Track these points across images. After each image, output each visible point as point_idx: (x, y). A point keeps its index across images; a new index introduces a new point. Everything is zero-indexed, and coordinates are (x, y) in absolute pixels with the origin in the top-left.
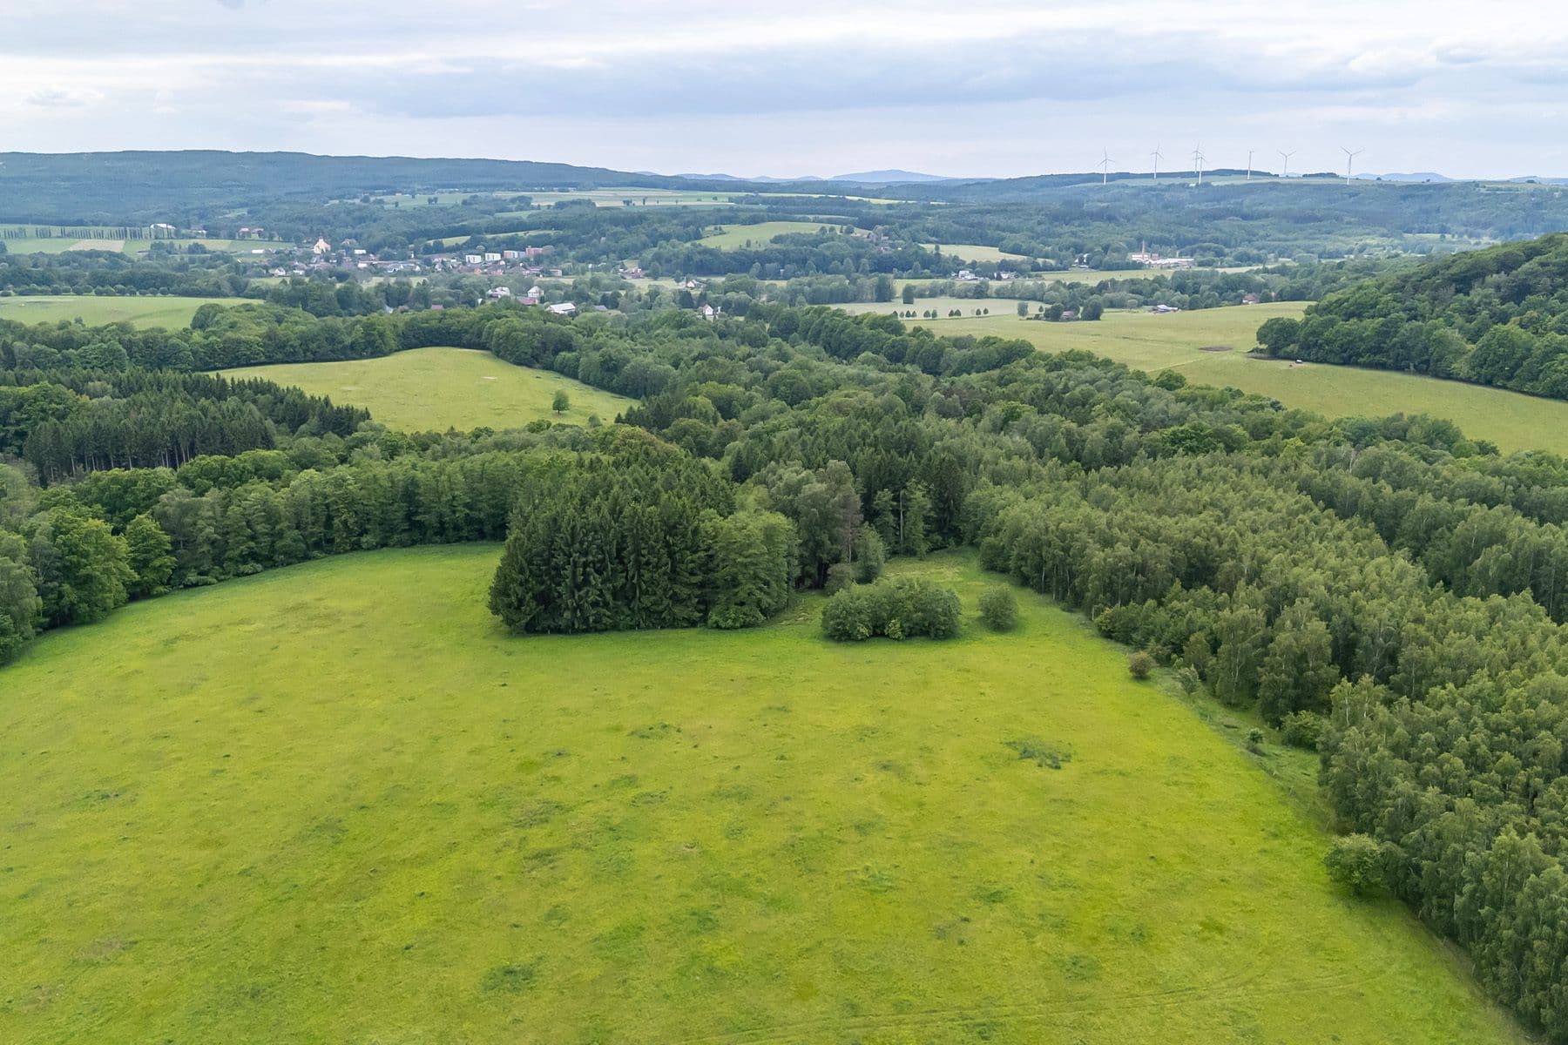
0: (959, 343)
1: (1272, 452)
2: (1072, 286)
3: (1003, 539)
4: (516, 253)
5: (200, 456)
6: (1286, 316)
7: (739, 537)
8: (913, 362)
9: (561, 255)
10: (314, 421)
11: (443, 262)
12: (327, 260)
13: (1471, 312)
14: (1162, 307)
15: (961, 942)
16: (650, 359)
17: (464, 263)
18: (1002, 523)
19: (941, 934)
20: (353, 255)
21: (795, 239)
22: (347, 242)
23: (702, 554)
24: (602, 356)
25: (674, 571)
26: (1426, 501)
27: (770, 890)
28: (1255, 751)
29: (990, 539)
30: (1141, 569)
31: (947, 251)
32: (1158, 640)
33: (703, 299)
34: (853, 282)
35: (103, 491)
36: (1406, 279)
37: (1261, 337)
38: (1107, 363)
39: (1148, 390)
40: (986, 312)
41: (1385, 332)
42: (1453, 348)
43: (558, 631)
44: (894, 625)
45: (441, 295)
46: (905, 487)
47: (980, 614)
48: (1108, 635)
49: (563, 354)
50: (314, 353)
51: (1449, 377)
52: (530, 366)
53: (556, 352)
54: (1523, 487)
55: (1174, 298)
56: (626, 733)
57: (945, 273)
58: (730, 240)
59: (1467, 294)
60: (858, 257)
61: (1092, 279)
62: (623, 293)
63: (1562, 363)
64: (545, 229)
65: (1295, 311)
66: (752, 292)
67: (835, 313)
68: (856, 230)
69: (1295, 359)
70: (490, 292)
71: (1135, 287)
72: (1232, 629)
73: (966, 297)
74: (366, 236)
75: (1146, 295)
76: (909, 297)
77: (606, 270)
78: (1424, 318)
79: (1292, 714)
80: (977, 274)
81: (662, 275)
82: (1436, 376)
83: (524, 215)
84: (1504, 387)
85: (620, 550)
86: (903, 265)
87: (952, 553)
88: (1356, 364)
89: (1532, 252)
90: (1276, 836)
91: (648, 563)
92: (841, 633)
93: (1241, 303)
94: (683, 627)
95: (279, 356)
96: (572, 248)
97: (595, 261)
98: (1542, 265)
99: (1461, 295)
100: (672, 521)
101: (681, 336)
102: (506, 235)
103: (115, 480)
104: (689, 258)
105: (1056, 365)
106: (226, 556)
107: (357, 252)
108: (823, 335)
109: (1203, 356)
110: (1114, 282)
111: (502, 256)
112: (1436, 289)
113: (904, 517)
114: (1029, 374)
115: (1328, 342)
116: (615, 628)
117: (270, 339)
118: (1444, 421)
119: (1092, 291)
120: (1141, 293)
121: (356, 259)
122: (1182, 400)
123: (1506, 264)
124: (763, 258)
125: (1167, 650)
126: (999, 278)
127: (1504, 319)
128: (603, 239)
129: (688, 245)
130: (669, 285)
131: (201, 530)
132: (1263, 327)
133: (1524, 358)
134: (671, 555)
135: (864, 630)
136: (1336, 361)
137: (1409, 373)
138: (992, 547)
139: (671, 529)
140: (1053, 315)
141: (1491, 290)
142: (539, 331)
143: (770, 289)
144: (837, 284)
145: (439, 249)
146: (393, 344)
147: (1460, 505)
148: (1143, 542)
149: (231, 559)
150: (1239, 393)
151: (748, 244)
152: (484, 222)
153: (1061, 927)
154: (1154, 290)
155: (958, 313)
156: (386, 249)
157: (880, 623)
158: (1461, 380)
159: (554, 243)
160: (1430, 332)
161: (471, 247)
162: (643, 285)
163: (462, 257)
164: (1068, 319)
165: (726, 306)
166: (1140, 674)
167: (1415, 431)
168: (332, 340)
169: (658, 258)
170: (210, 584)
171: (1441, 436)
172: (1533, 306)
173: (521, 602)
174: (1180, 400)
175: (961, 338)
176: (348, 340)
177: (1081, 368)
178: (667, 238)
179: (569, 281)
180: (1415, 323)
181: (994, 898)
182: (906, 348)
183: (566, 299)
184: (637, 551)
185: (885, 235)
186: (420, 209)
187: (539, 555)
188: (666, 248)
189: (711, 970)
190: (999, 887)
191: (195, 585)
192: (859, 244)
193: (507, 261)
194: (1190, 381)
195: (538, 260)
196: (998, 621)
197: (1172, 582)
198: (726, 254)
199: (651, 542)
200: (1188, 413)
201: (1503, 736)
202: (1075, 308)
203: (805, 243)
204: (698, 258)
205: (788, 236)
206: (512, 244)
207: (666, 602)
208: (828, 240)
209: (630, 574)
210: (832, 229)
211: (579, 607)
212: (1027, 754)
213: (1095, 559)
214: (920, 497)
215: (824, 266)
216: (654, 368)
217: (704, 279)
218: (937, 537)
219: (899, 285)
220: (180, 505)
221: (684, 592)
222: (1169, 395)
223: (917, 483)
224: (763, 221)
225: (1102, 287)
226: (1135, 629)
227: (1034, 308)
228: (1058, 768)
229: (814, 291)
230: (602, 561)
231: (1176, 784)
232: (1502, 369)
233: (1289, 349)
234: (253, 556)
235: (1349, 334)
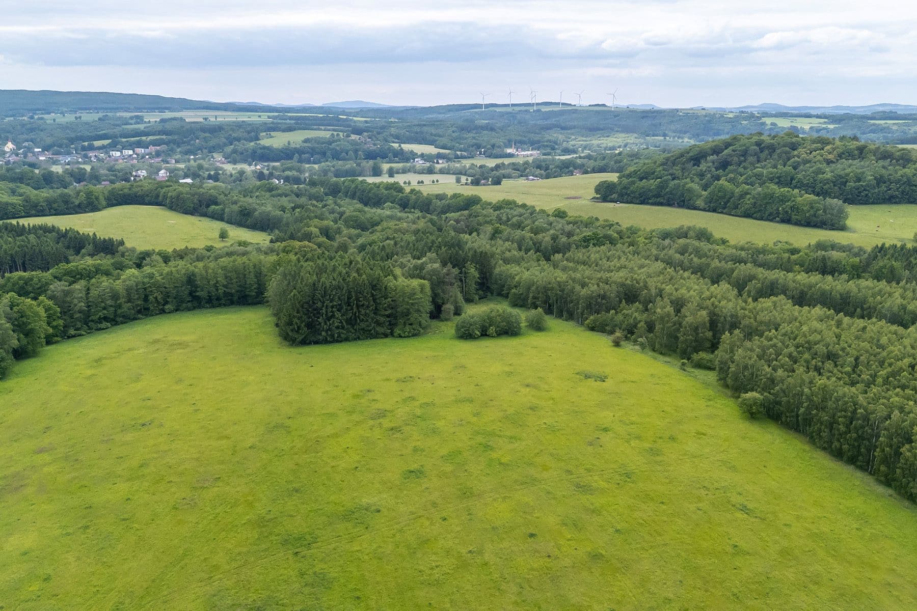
0: (440, 197)
1: (631, 244)
2: (481, 167)
3: (521, 290)
4: (143, 150)
5: (62, 264)
6: (610, 179)
7: (408, 290)
8: (414, 208)
9: (172, 150)
10: (90, 248)
11: (95, 156)
12: (17, 155)
13: (701, 175)
14: (531, 177)
15: (601, 446)
16: (269, 208)
17: (110, 156)
18: (519, 283)
19: (591, 444)
20: (33, 153)
21: (317, 140)
22: (26, 144)
23: (390, 299)
24: (240, 207)
25: (376, 309)
26: (716, 263)
27: (508, 434)
28: (684, 370)
29: (514, 290)
30: (604, 297)
31: (406, 147)
32: (620, 329)
33: (271, 175)
34: (359, 165)
35: (14, 285)
36: (667, 159)
37: (597, 190)
38: (524, 206)
39: (551, 219)
40: (437, 181)
41: (662, 187)
42: (695, 194)
43: (317, 343)
44: (492, 330)
45: (106, 175)
46: (464, 267)
47: (528, 324)
48: (592, 329)
49: (213, 207)
50: (55, 210)
51: (695, 208)
52: (192, 214)
53: (208, 206)
54: (755, 256)
55: (537, 173)
56: (394, 381)
57: (407, 160)
58: (278, 141)
59: (699, 166)
60: (356, 151)
61: (491, 163)
62: (221, 172)
63: (749, 200)
64: (159, 135)
65: (613, 177)
66: (299, 170)
67: (361, 182)
68: (352, 135)
69: (616, 202)
70: (134, 173)
71: (515, 167)
72: (662, 318)
73: (423, 173)
74: (38, 140)
75: (522, 171)
76: (391, 173)
77: (203, 159)
78: (678, 178)
79: (695, 354)
80: (425, 160)
81: (239, 162)
82: (689, 208)
83: (141, 127)
84: (722, 213)
85: (349, 298)
86: (383, 155)
87: (490, 300)
88: (648, 204)
89: (727, 145)
90: (710, 400)
91: (363, 305)
92: (466, 334)
93: (572, 175)
94: (382, 338)
95: (33, 212)
96: (179, 146)
97: (195, 154)
98: (733, 151)
99: (696, 167)
100: (374, 283)
101: (273, 196)
102: (136, 139)
103: (20, 278)
104: (254, 152)
105: (498, 207)
106: (90, 319)
107: (36, 150)
108: (358, 194)
109: (567, 202)
110: (503, 164)
111: (134, 152)
112: (683, 164)
113: (465, 282)
114: (484, 212)
115: (633, 192)
116: (347, 340)
117: (27, 202)
118: (704, 228)
119: (492, 169)
120: (519, 170)
121: (36, 155)
122: (570, 223)
123: (716, 151)
124: (300, 151)
125: (626, 332)
126: (438, 163)
127: (718, 178)
128: (197, 141)
129: (252, 144)
130: (248, 169)
131: (76, 305)
132: (599, 185)
133: (730, 198)
134: (374, 300)
135: (478, 333)
136: (637, 201)
137: (675, 207)
138: (515, 294)
139: (374, 287)
140: (476, 183)
141: (711, 164)
142: (196, 194)
143: (310, 170)
144: (350, 166)
145: (91, 148)
146: (104, 203)
147: (730, 265)
148: (601, 284)
149: (92, 321)
150: (597, 219)
151: (289, 143)
152: (117, 130)
153: (638, 438)
154: (525, 169)
155: (422, 182)
156: (56, 148)
157: (485, 328)
158: (701, 210)
159: (167, 144)
160: (684, 186)
161: (113, 146)
162: (229, 168)
163: (107, 153)
164: (484, 185)
165: (287, 179)
166: (617, 344)
167: (691, 233)
168: (66, 202)
169: (235, 151)
170: (83, 335)
171: (703, 235)
172: (732, 172)
173: (299, 328)
174: (569, 223)
175: (439, 195)
176: (77, 202)
177: (512, 209)
178: (238, 140)
179: (182, 166)
180: (676, 182)
181: (606, 430)
182: (409, 201)
183: (186, 176)
184: (357, 299)
185: (369, 138)
186: (71, 123)
187: (307, 303)
188: (240, 146)
189: (501, 464)
190: (605, 426)
191: (74, 336)
192: (354, 143)
193: (138, 155)
194: (569, 214)
195: (158, 154)
196: (537, 327)
197: (620, 302)
198: (277, 149)
199: (365, 294)
200: (575, 230)
201: (801, 348)
202: (486, 179)
203: (324, 143)
204: (259, 151)
205: (312, 139)
206: (139, 144)
207: (373, 325)
208: (336, 141)
209: (354, 311)
210: (338, 135)
211: (329, 329)
212: (587, 377)
213: (582, 293)
214: (473, 271)
215: (336, 156)
216: (273, 213)
217: (266, 164)
218: (481, 292)
219: (385, 167)
220: (63, 291)
221: (382, 319)
222: (563, 221)
223: (471, 264)
224: (295, 130)
225: (497, 167)
226: (607, 325)
227: (463, 179)
228: (604, 381)
229: (337, 170)
230: (340, 305)
231: (658, 384)
232: (720, 203)
233: (613, 196)
234: (106, 319)
235: (643, 188)
